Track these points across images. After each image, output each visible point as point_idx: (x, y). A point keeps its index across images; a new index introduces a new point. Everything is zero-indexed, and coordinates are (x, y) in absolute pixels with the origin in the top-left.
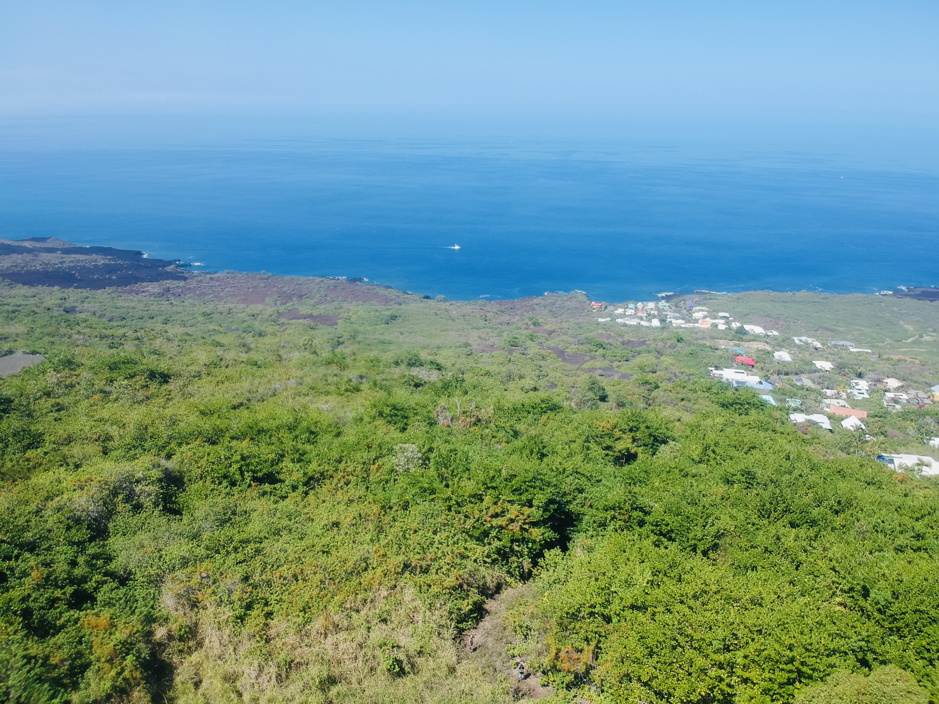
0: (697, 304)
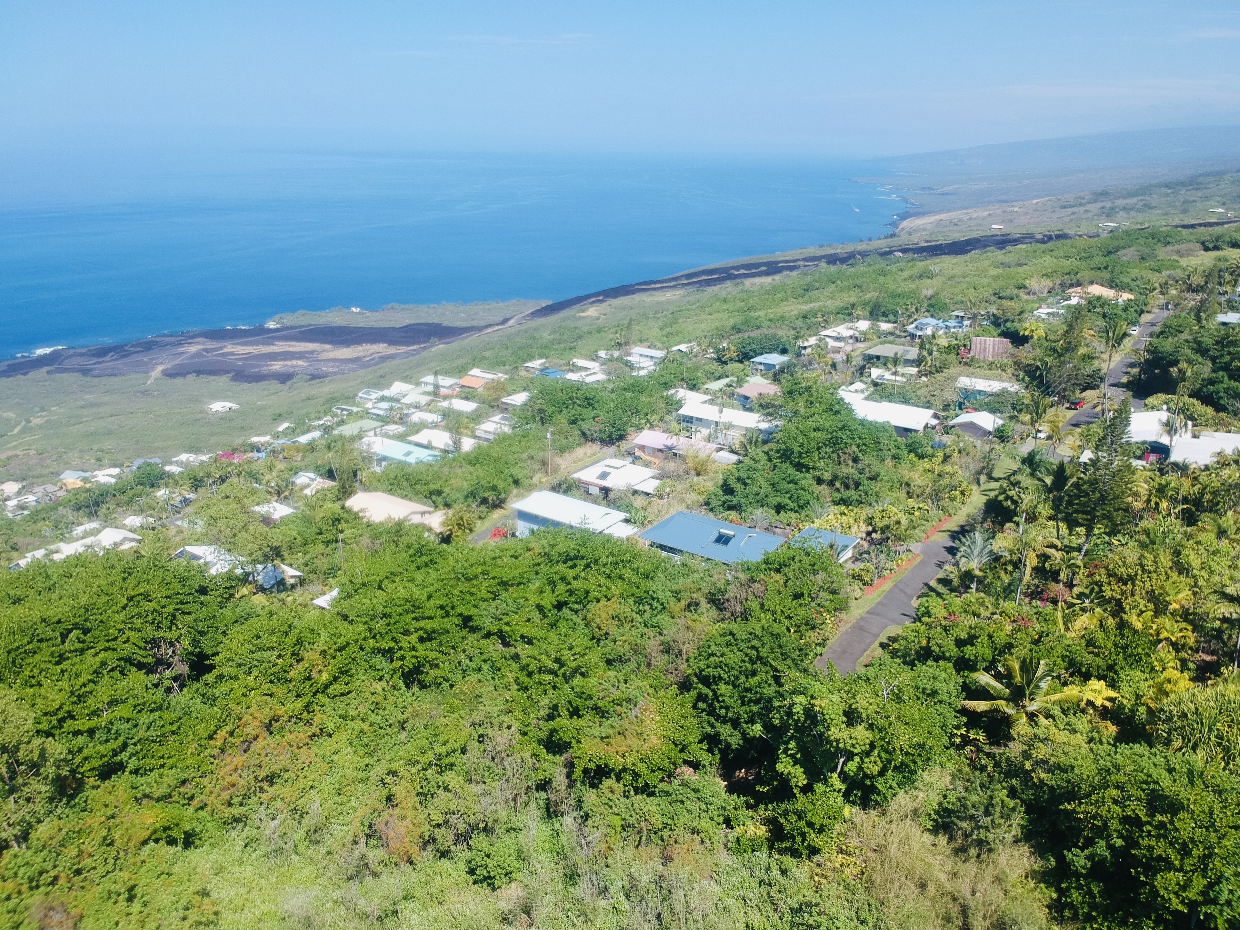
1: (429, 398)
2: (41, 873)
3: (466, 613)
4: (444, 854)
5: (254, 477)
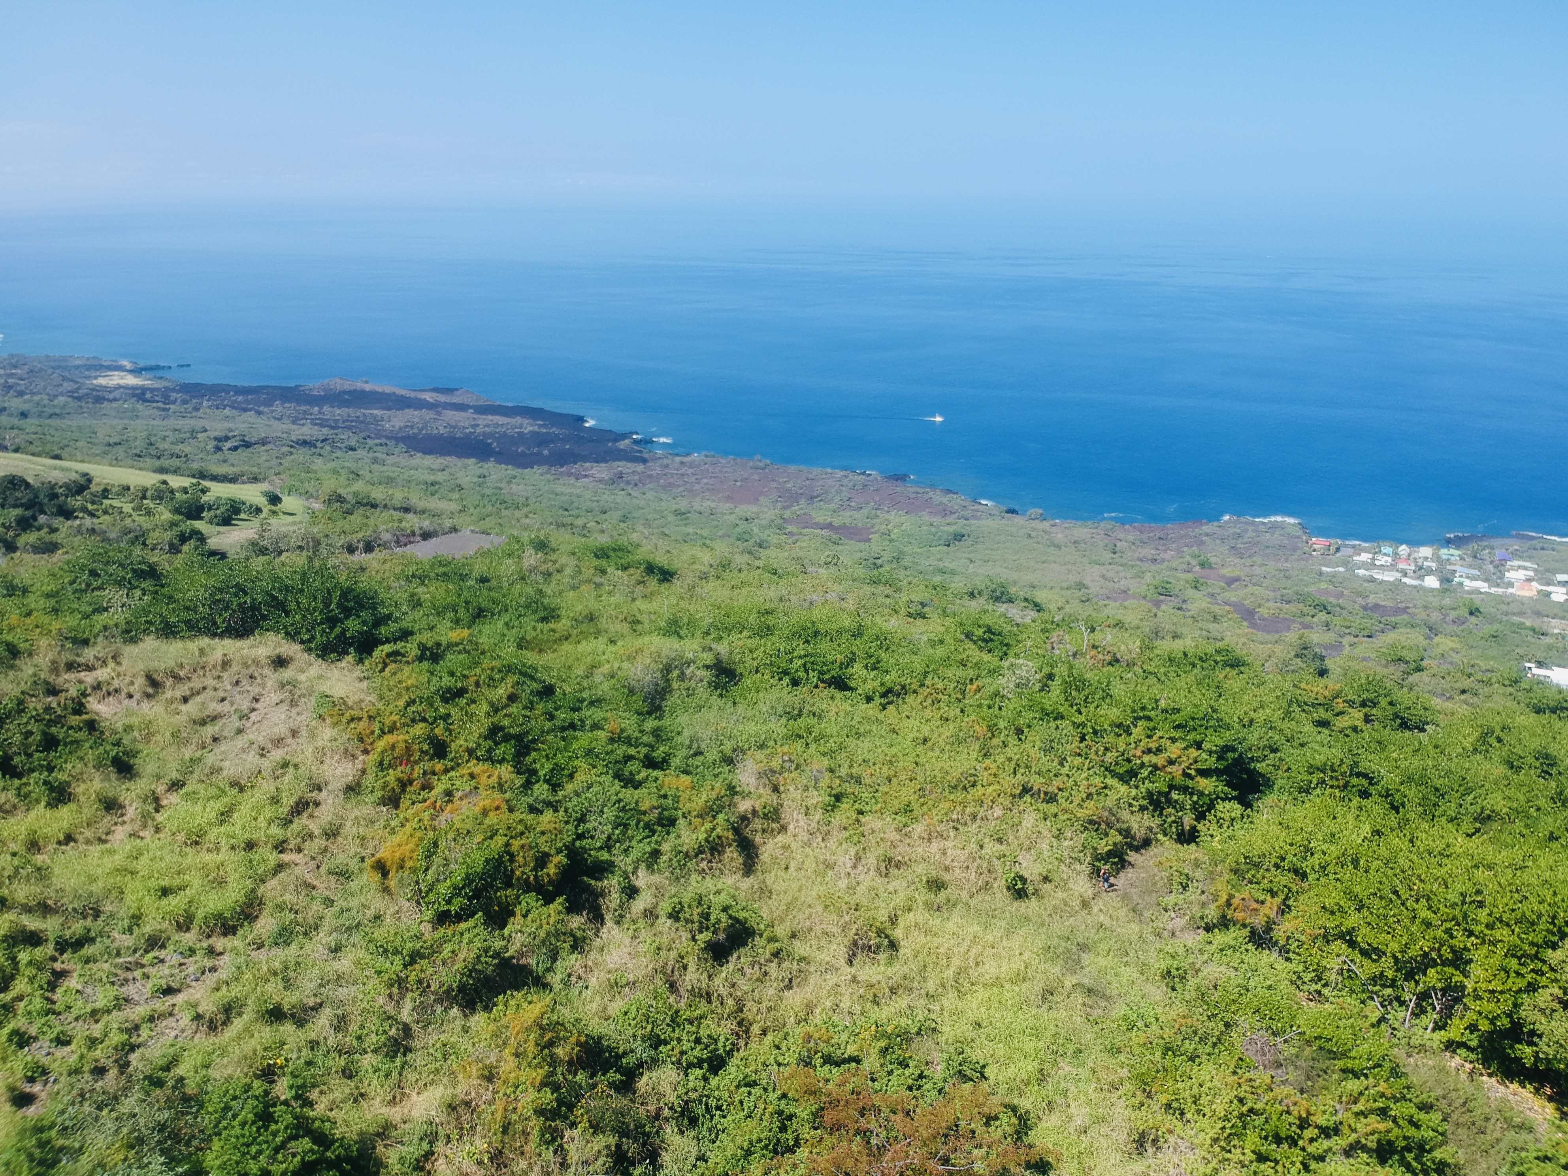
0: (1516, 555)
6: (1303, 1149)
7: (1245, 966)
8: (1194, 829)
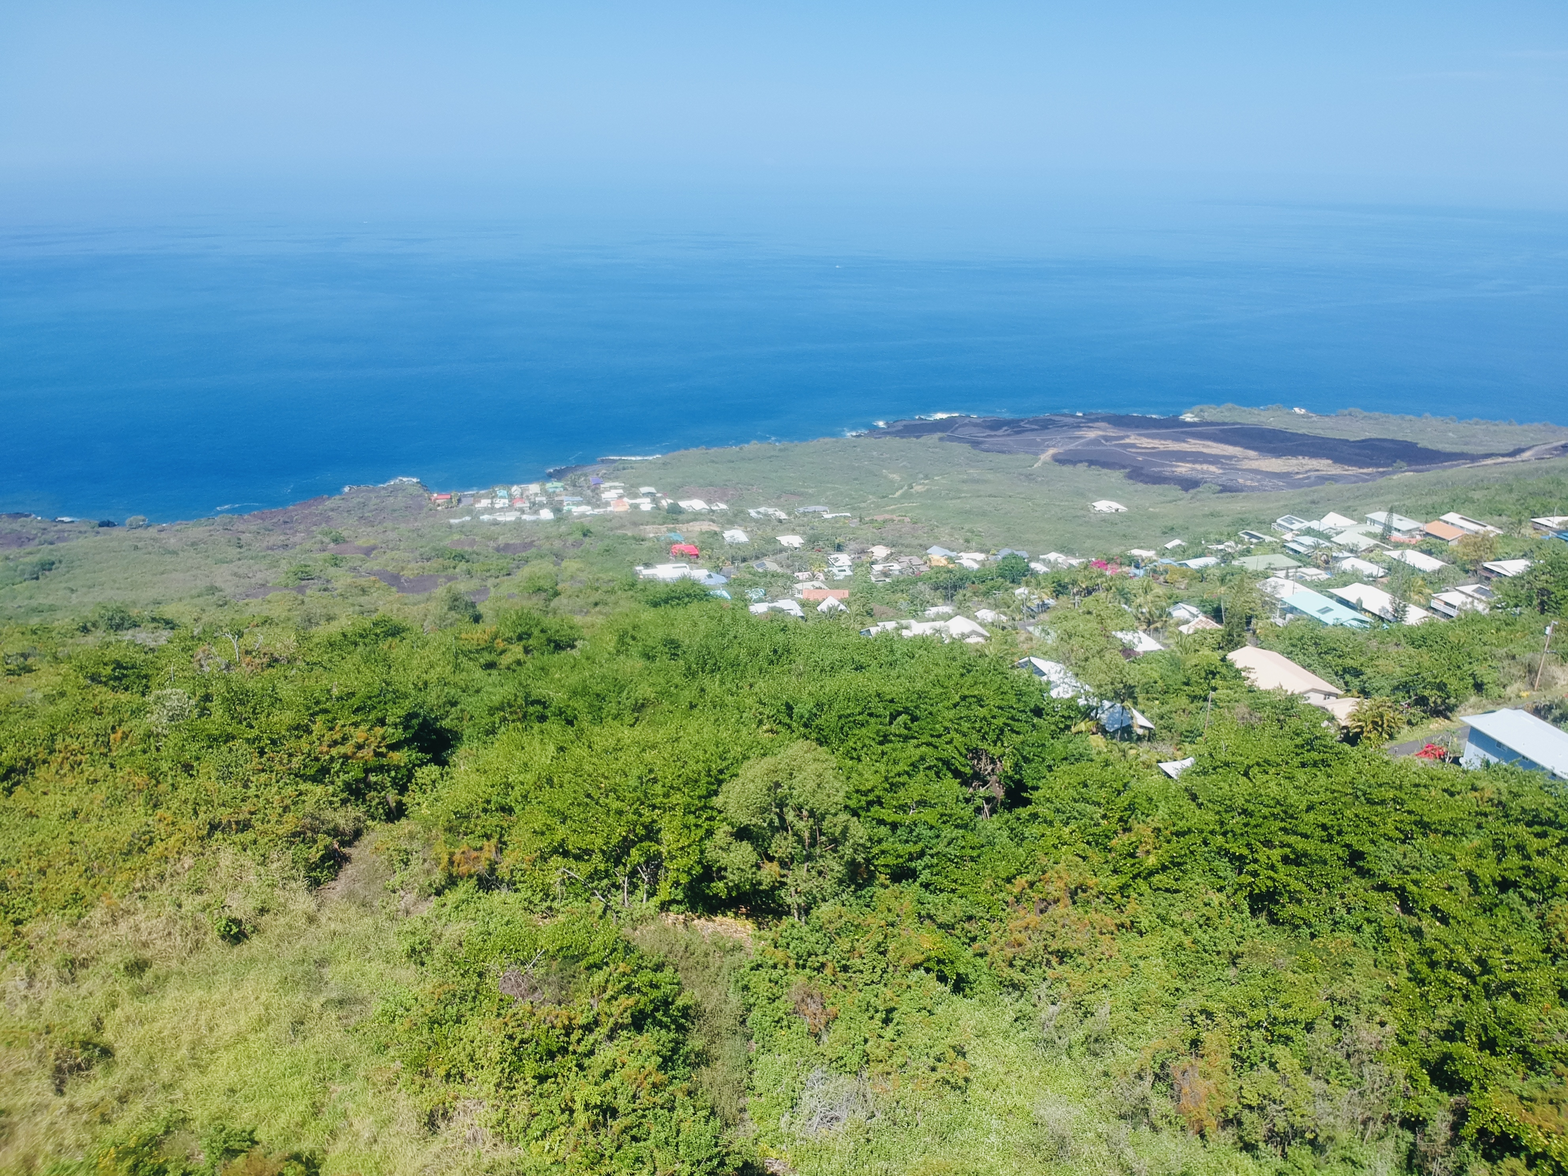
0: (606, 478)
1: (1372, 542)
2: (810, 955)
3: (1356, 847)
4: (1249, 1147)
5: (1125, 596)
6: (574, 1053)
7: (481, 914)
8: (400, 804)
